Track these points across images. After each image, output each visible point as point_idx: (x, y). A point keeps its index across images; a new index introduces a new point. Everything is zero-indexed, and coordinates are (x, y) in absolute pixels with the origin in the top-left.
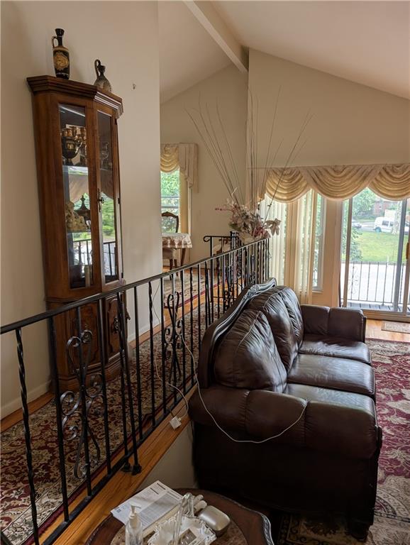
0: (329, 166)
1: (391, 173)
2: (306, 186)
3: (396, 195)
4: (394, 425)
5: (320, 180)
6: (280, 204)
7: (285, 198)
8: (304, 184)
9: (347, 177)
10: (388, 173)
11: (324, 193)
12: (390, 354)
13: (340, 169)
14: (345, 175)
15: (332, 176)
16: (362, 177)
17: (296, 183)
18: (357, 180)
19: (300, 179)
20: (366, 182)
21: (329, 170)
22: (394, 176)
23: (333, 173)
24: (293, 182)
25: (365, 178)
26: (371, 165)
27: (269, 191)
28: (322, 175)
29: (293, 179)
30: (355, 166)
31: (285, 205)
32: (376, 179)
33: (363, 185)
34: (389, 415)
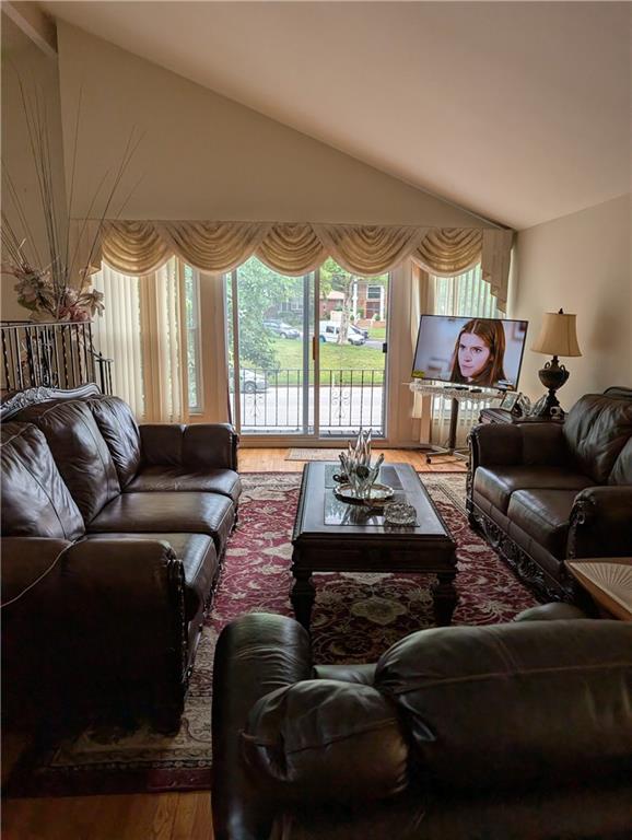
0: (196, 222)
1: (283, 235)
2: (166, 250)
3: (293, 267)
4: (264, 576)
5: (185, 242)
6: (128, 278)
7: (135, 268)
8: (162, 248)
9: (224, 240)
10: (279, 235)
11: (192, 262)
12: (286, 489)
13: (213, 226)
14: (221, 237)
15: (203, 236)
16: (245, 240)
17: (150, 245)
18: (238, 244)
19: (154, 241)
20: (250, 248)
21: (198, 227)
22: (287, 239)
23: (203, 231)
24: (145, 244)
25: (249, 241)
26: (256, 224)
27: (109, 256)
28: (187, 233)
29: (144, 239)
30: (233, 223)
31: (136, 279)
32: (265, 245)
33: (247, 251)
34: (261, 565)
